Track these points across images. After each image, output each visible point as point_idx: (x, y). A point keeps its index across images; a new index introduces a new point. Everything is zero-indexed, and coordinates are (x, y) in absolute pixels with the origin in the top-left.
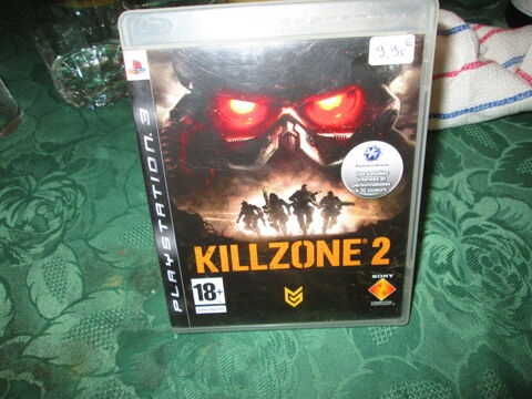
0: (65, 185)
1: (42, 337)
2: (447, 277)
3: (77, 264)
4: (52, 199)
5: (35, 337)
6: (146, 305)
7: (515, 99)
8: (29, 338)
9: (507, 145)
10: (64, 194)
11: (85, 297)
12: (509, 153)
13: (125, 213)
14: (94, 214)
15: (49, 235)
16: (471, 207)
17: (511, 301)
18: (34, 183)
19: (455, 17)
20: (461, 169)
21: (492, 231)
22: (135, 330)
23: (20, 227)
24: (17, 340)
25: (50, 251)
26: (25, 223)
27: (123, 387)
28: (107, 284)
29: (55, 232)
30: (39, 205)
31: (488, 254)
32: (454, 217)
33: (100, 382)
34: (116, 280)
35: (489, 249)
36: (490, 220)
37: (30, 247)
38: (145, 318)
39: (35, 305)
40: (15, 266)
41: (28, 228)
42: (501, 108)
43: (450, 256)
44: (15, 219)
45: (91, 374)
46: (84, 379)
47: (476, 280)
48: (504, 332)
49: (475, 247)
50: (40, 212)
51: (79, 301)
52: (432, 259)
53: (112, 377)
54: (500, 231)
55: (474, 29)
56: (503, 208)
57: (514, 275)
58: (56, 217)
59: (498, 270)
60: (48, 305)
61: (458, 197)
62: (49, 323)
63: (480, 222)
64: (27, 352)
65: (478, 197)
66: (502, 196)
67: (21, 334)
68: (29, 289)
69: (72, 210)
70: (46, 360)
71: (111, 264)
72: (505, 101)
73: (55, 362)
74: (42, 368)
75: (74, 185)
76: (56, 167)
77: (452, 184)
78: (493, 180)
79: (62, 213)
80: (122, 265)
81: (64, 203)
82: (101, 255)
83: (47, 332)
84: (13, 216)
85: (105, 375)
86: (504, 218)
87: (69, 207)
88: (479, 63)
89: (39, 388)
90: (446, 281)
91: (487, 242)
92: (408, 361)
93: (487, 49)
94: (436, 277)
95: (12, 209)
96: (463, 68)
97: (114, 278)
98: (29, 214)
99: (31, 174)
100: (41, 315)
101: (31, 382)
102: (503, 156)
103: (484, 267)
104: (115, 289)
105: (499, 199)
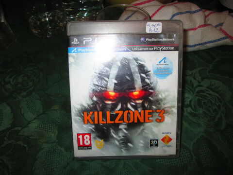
0: (35, 69)
1: (26, 128)
3: (40, 100)
4: (29, 74)
5: (23, 128)
7: (219, 40)
8: (21, 128)
9: (215, 59)
10: (34, 72)
11: (44, 113)
12: (216, 62)
13: (60, 81)
14: (47, 80)
15: (29, 88)
16: (199, 82)
17: (213, 119)
18: (22, 67)
19: (196, 6)
20: (197, 68)
21: (208, 92)
22: (64, 126)
23: (16, 85)
24: (16, 129)
25: (29, 94)
26: (18, 83)
27: (59, 148)
28: (53, 108)
29: (31, 87)
30: (24, 77)
31: (206, 101)
32: (193, 86)
33: (50, 145)
34: (56, 107)
35: (207, 99)
36: (207, 88)
37: (21, 93)
39: (23, 115)
40: (14, 100)
41: (19, 86)
42: (213, 44)
43: (191, 101)
44: (14, 81)
45: (47, 142)
46: (44, 144)
47: (201, 111)
49: (201, 98)
50: (25, 79)
51: (41, 114)
52: (184, 102)
53: (55, 144)
54: (211, 92)
55: (204, 12)
57: (215, 110)
58: (31, 81)
59: (209, 107)
60: (29, 115)
61: (195, 79)
62: (29, 122)
63: (203, 88)
64: (20, 133)
65: (203, 79)
67: (18, 127)
68: (21, 109)
70: (28, 137)
71: (54, 100)
72: (215, 41)
73: (32, 137)
74: (27, 139)
75: (39, 69)
76: (31, 61)
77: (192, 73)
78: (209, 72)
79: (34, 80)
80: (59, 101)
81: (34, 76)
82: (50, 97)
83: (29, 125)
85: (52, 143)
86: (213, 87)
87: (37, 78)
88: (205, 25)
89: (25, 148)
90: (189, 111)
91: (206, 96)
93: (208, 20)
94: (185, 109)
95: (13, 77)
96: (199, 27)
98: (20, 80)
99: (21, 64)
100: (25, 119)
101: (22, 145)
102: (213, 63)
103: (204, 106)
104: (55, 110)
105: (211, 80)
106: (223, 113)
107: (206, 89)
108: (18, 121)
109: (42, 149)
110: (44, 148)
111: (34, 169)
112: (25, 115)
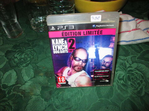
0: (32, 50)
2: (122, 82)
3: (33, 69)
4: (28, 53)
5: (22, 85)
6: (48, 81)
7: (145, 39)
8: (21, 85)
9: (142, 50)
10: (31, 52)
11: (34, 77)
12: (143, 52)
13: (45, 58)
14: (38, 58)
15: (27, 62)
16: (131, 65)
17: (137, 89)
18: (24, 49)
19: (131, 17)
20: (129, 55)
21: (135, 71)
22: (45, 86)
24: (18, 85)
25: (27, 65)
26: (22, 58)
27: (41, 99)
28: (40, 75)
29: (28, 61)
30: (25, 55)
31: (133, 77)
32: (126, 67)
33: (36, 97)
34: (42, 74)
35: (134, 76)
37: (22, 64)
38: (48, 83)
39: (23, 78)
40: (19, 68)
41: (22, 60)
42: (141, 41)
43: (123, 76)
44: (20, 57)
46: (33, 96)
47: (129, 83)
48: (134, 96)
49: (130, 75)
50: (25, 56)
51: (33, 78)
52: (119, 77)
53: (39, 96)
54: (137, 71)
55: (137, 20)
56: (139, 66)
57: (139, 83)
58: (29, 58)
59: (135, 81)
60: (26, 78)
61: (128, 62)
62: (26, 82)
64: (20, 88)
65: (133, 63)
66: (139, 63)
67: (19, 84)
68: (22, 74)
69: (33, 57)
70: (24, 91)
71: (41, 70)
72: (142, 39)
73: (26, 91)
74: (23, 92)
75: (34, 50)
76: (30, 46)
77: (126, 59)
78: (138, 58)
79: (30, 57)
80: (44, 70)
82: (39, 68)
83: (26, 84)
85: (37, 95)
86: (139, 68)
87: (32, 56)
88: (136, 29)
89: (22, 97)
90: (121, 82)
91: (134, 74)
92: (109, 100)
93: (140, 25)
94: (119, 81)
95: (19, 55)
96: (132, 30)
97: (41, 73)
98: (23, 57)
99: (24, 47)
100: (24, 80)
101: (21, 95)
102: (141, 53)
103: (132, 80)
104: (41, 76)
105: (138, 64)
106: (144, 86)
107: (134, 69)
108: (19, 81)
109: (32, 98)
112: (24, 77)
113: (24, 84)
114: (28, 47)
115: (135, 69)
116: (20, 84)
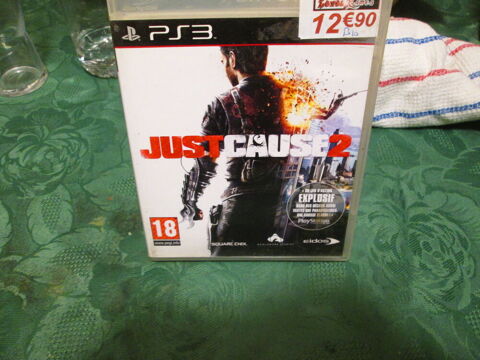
0: (72, 138)
1: (31, 259)
2: (390, 255)
3: (71, 203)
4: (60, 147)
5: (25, 258)
6: (122, 244)
7: (475, 106)
8: (21, 258)
9: (463, 147)
10: (70, 145)
12: (464, 155)
13: (119, 166)
14: (92, 164)
15: (52, 176)
16: (421, 197)
17: (442, 284)
18: (46, 132)
20: (419, 164)
21: (436, 220)
22: (110, 263)
23: (29, 167)
24: (10, 258)
25: (50, 189)
26: (34, 164)
27: (91, 309)
28: (93, 223)
29: (56, 175)
30: (47, 152)
31: (430, 240)
32: (403, 203)
33: (72, 301)
34: (100, 221)
35: (433, 237)
36: (438, 211)
37: (35, 184)
38: (120, 254)
39: (30, 232)
40: (20, 198)
41: (35, 169)
42: (461, 113)
43: (394, 237)
44: (27, 159)
45: (66, 294)
46: (60, 298)
47: (415, 261)
48: (433, 309)
49: (418, 233)
50: (48, 157)
51: (67, 233)
52: (378, 236)
53: (83, 299)
54: (444, 221)
55: (447, 43)
56: (451, 202)
57: (450, 262)
58: (60, 162)
59: (437, 254)
60: (42, 233)
61: (411, 187)
62: (39, 248)
63: (428, 211)
64: (18, 269)
65: (430, 189)
66: (451, 192)
67: (14, 254)
68: (28, 218)
69: (74, 159)
70: (32, 278)
71: (99, 207)
72: (465, 108)
73: (38, 280)
74: (28, 285)
75: (80, 139)
76: (67, 121)
77: (407, 176)
78: (446, 177)
79: (66, 160)
80: (108, 209)
81: (69, 152)
82: (92, 199)
83: (37, 254)
84: (25, 158)
85: (78, 297)
86: (450, 210)
87: (72, 156)
88: (445, 71)
89: (22, 300)
90: (387, 259)
91: (431, 230)
94: (380, 254)
95: (24, 152)
96: (429, 74)
97: (99, 219)
98: (38, 158)
99: (46, 125)
100: (34, 241)
101: (16, 294)
102: (459, 158)
103: (424, 251)
104: (99, 228)
105: (449, 195)
106: (468, 272)
107: (433, 213)
108: (17, 243)
109: (55, 307)
110: (59, 305)
111: (29, 349)
112: (34, 232)
113: (32, 256)
114: (62, 125)
115: (435, 211)
116: (20, 254)
